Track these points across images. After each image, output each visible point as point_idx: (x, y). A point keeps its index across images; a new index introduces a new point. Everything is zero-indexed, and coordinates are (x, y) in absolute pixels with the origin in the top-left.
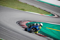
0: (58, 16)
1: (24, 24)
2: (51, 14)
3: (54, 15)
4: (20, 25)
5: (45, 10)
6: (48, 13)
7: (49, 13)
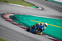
0: (42, 8)
1: (8, 16)
2: (35, 7)
3: (39, 8)
4: (3, 18)
5: (29, 3)
6: (32, 5)
7: (34, 5)
